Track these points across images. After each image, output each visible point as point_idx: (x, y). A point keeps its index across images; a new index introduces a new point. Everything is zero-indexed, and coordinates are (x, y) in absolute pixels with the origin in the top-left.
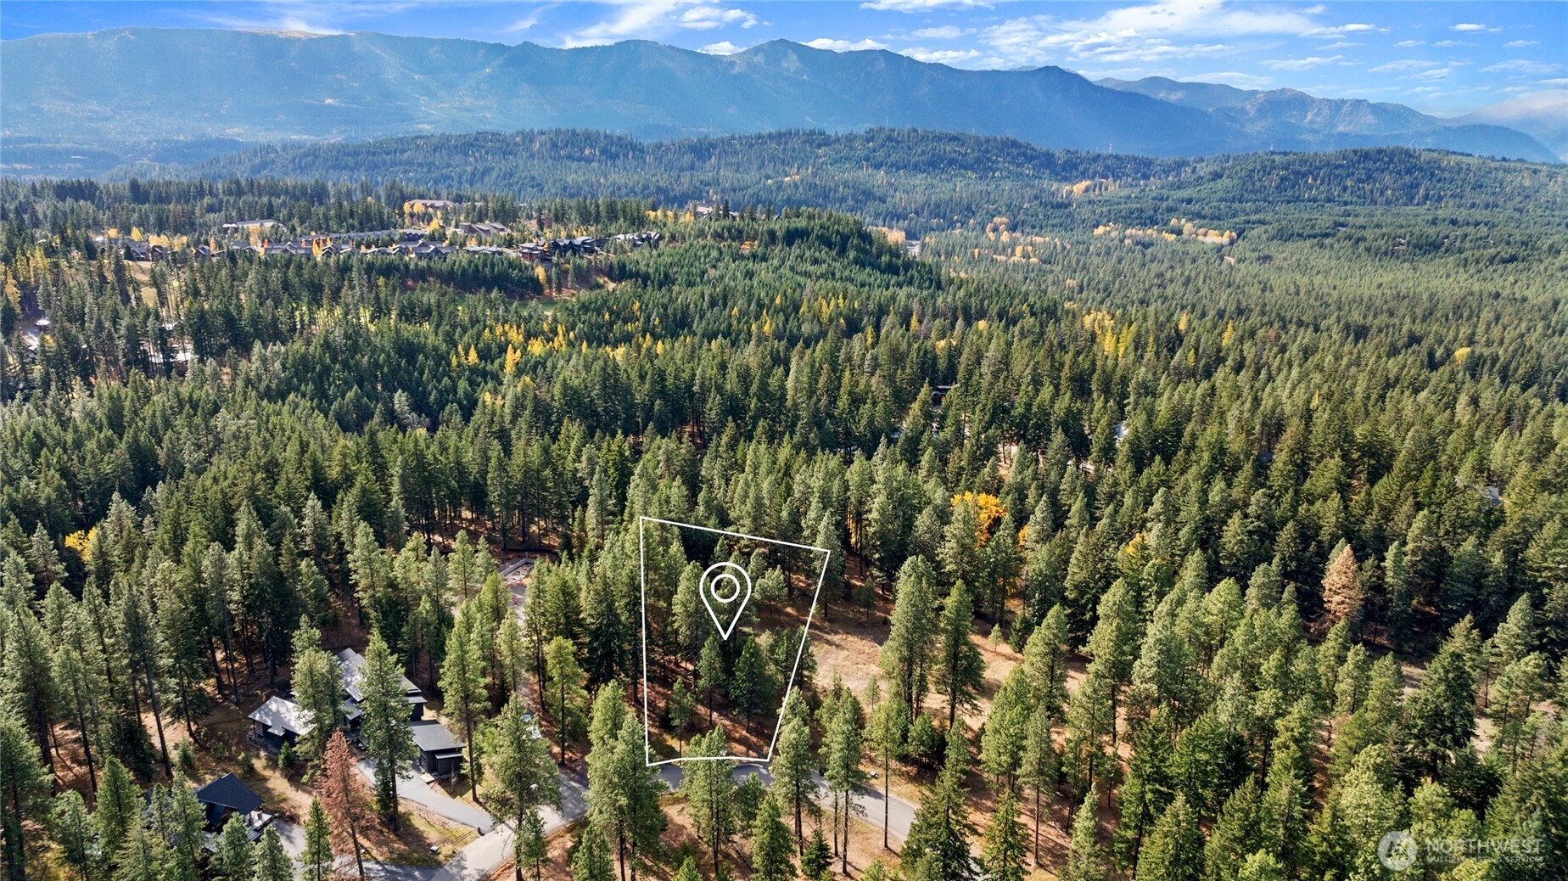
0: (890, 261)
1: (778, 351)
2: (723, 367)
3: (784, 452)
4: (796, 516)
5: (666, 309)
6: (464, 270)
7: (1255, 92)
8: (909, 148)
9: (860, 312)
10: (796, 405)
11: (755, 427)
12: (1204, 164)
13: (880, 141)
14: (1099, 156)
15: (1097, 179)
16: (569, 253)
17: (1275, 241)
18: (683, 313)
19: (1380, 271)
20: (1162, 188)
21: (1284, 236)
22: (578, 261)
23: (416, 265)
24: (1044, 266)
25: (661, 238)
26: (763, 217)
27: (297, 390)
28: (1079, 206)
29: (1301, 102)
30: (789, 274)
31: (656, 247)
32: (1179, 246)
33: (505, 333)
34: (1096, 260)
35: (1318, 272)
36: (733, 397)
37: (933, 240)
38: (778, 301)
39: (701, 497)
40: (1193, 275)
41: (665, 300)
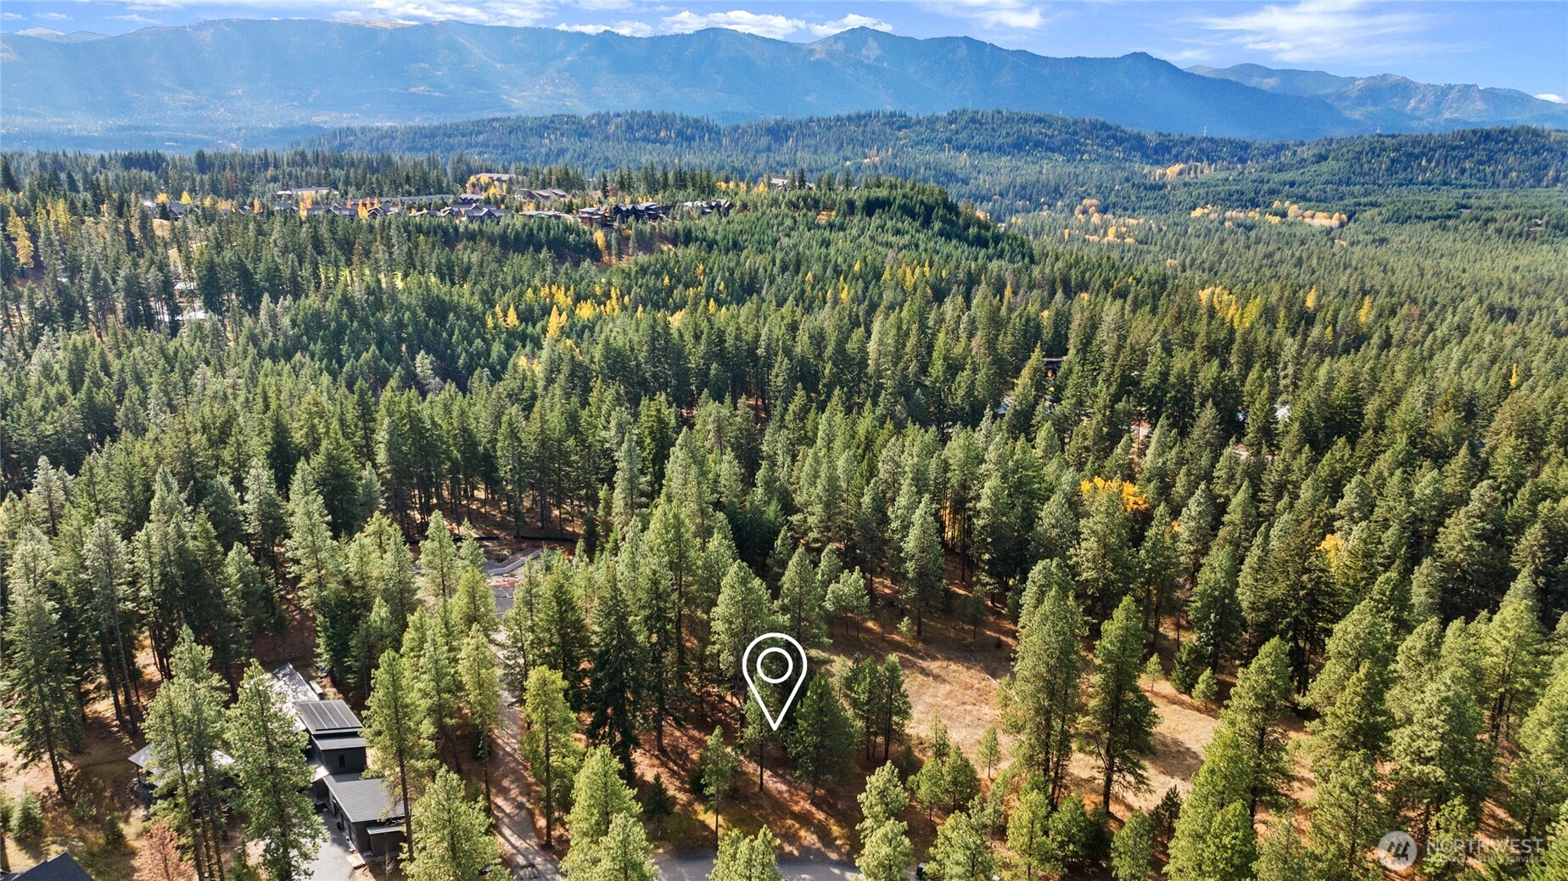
0: (979, 233)
1: (857, 316)
2: (793, 328)
3: (865, 424)
4: (881, 504)
5: (732, 274)
6: (517, 233)
7: (1353, 79)
8: (993, 129)
9: (948, 281)
10: (879, 374)
11: (829, 396)
12: (1305, 148)
13: (963, 123)
14: (1193, 139)
15: (1191, 162)
16: (631, 219)
17: (1390, 224)
18: (750, 278)
19: (1515, 254)
20: (1262, 170)
21: (1401, 218)
22: (640, 226)
23: (466, 227)
24: (1140, 247)
25: (731, 206)
26: (842, 188)
27: (305, 349)
28: (1174, 188)
29: (1404, 88)
30: (868, 243)
31: (726, 215)
32: (1284, 229)
33: (552, 295)
34: (1195, 242)
35: (1442, 256)
36: (803, 361)
37: (1020, 221)
38: (857, 267)
39: (760, 475)
40: (1305, 256)
41: (732, 264)
